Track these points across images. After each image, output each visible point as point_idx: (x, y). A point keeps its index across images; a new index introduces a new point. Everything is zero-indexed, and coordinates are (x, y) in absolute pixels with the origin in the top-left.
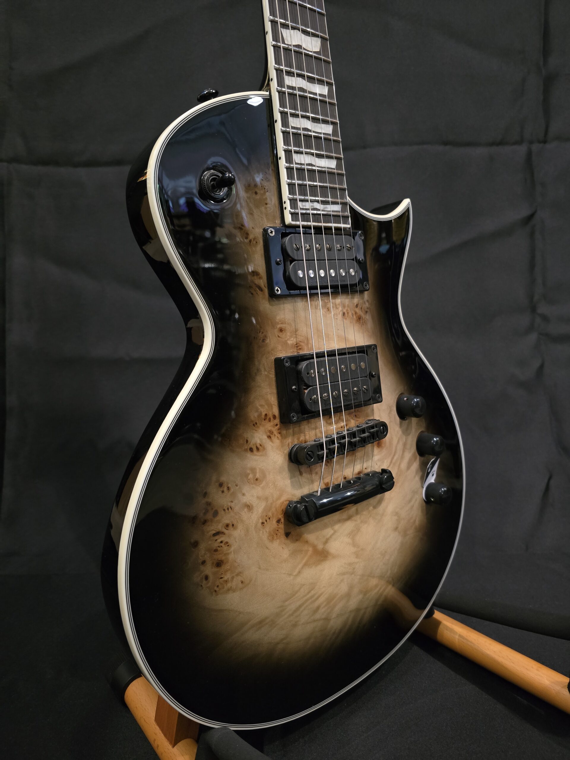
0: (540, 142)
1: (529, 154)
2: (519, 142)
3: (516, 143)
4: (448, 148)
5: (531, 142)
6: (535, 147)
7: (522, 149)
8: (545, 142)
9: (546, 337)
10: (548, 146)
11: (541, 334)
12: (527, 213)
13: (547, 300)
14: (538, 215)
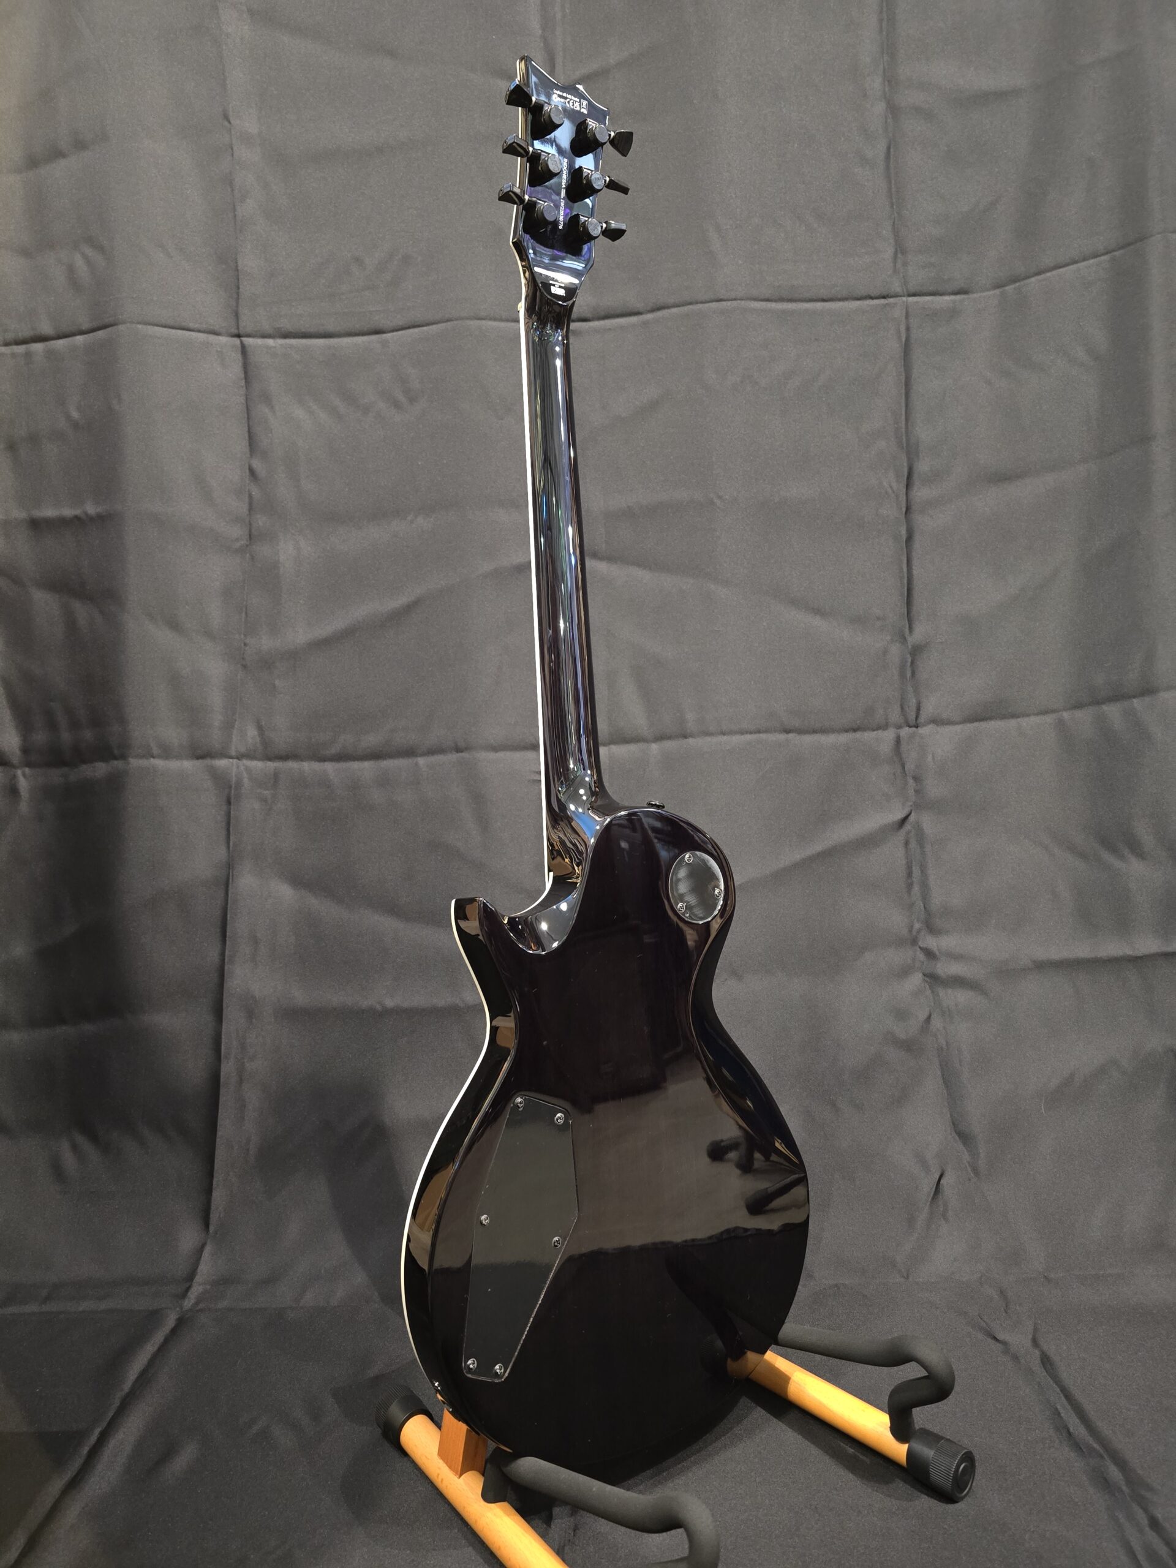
0: (909, 726)
1: (898, 741)
2: (884, 727)
3: (878, 728)
4: (791, 736)
5: (899, 727)
6: (905, 732)
7: (889, 735)
8: (917, 727)
9: (933, 979)
10: (921, 731)
11: (924, 975)
12: (900, 816)
13: (931, 929)
14: (912, 818)
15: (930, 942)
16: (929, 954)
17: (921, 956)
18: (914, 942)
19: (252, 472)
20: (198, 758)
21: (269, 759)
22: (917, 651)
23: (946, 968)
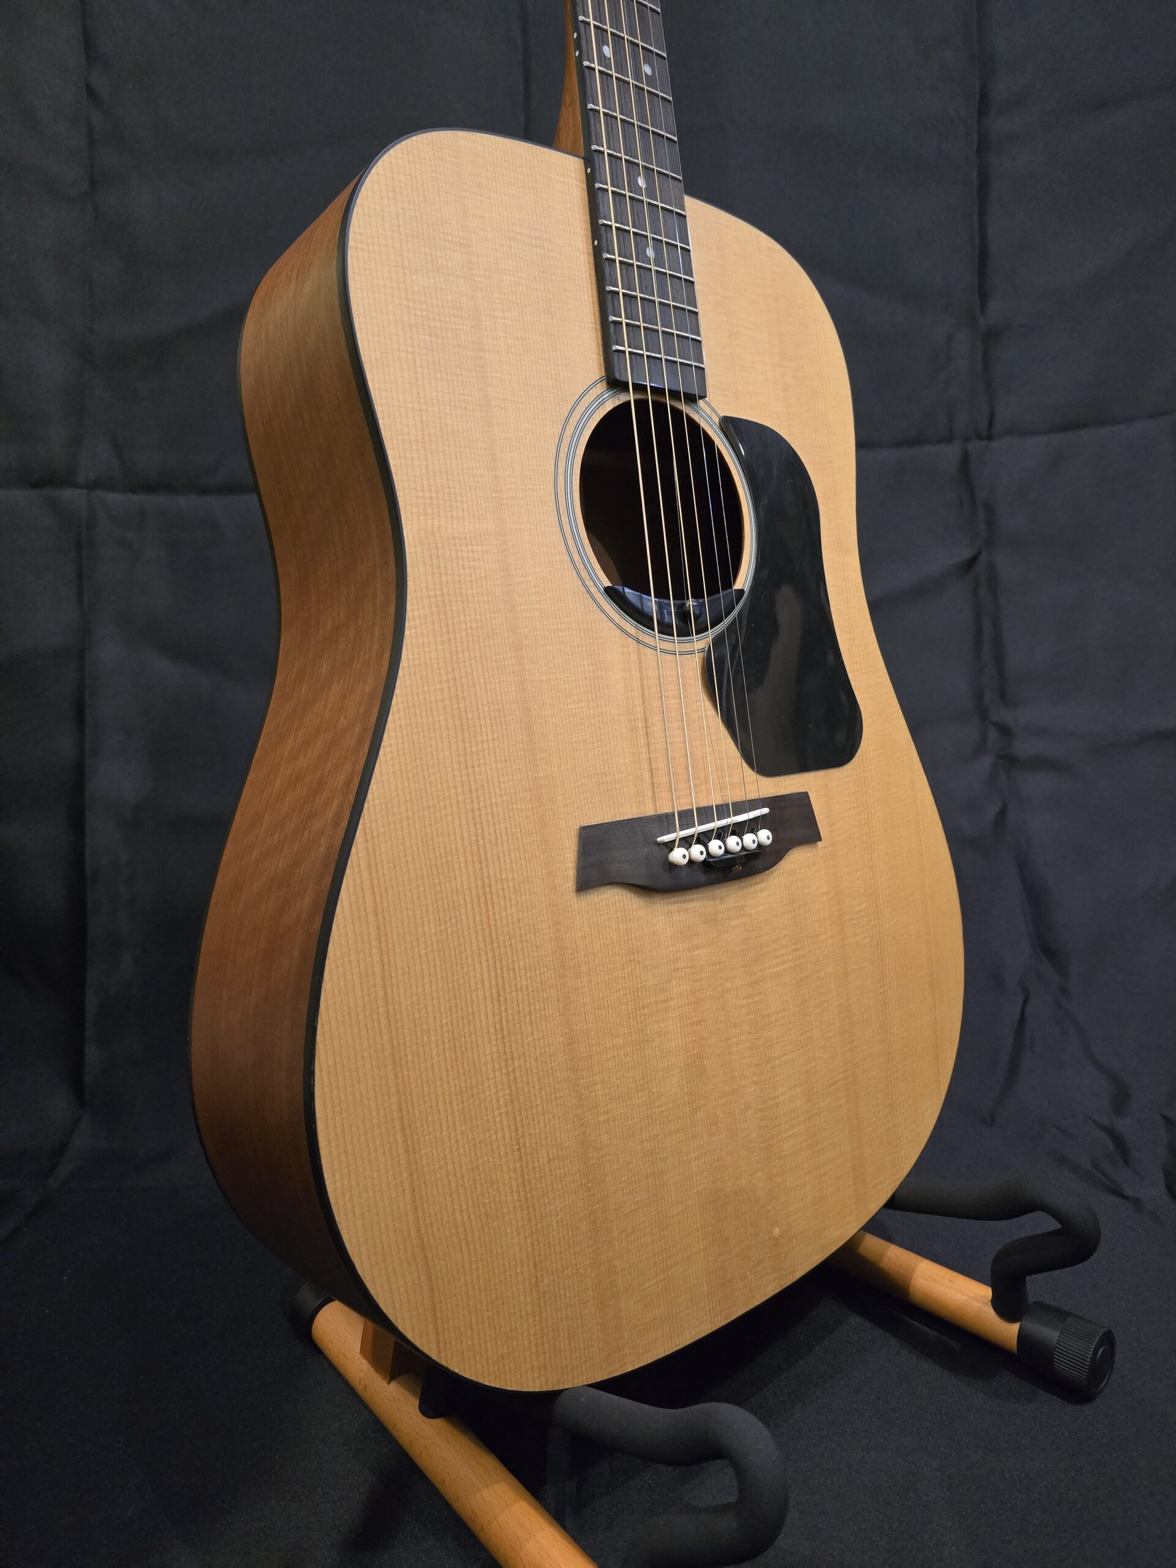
0: (980, 438)
1: (965, 460)
2: (948, 439)
3: (941, 441)
5: (966, 440)
6: (975, 446)
7: (953, 450)
8: (990, 438)
9: (1009, 761)
10: (995, 444)
11: (999, 757)
12: (966, 554)
13: (1004, 697)
14: (983, 557)
15: (1001, 714)
16: (1005, 731)
17: (993, 734)
18: (983, 714)
19: (91, 92)
20: (35, 486)
21: (133, 490)
22: (990, 338)
23: (1024, 748)
